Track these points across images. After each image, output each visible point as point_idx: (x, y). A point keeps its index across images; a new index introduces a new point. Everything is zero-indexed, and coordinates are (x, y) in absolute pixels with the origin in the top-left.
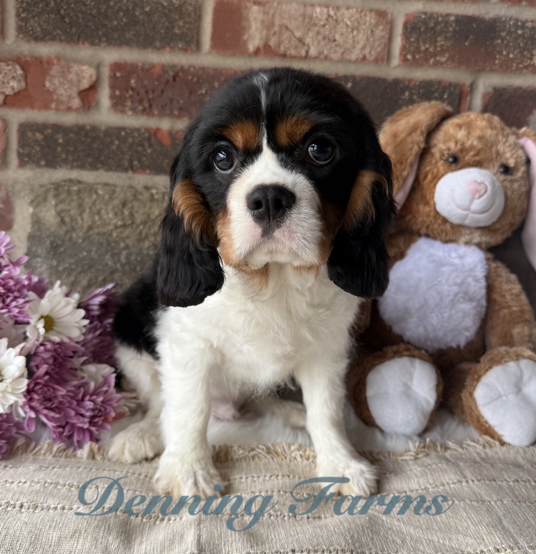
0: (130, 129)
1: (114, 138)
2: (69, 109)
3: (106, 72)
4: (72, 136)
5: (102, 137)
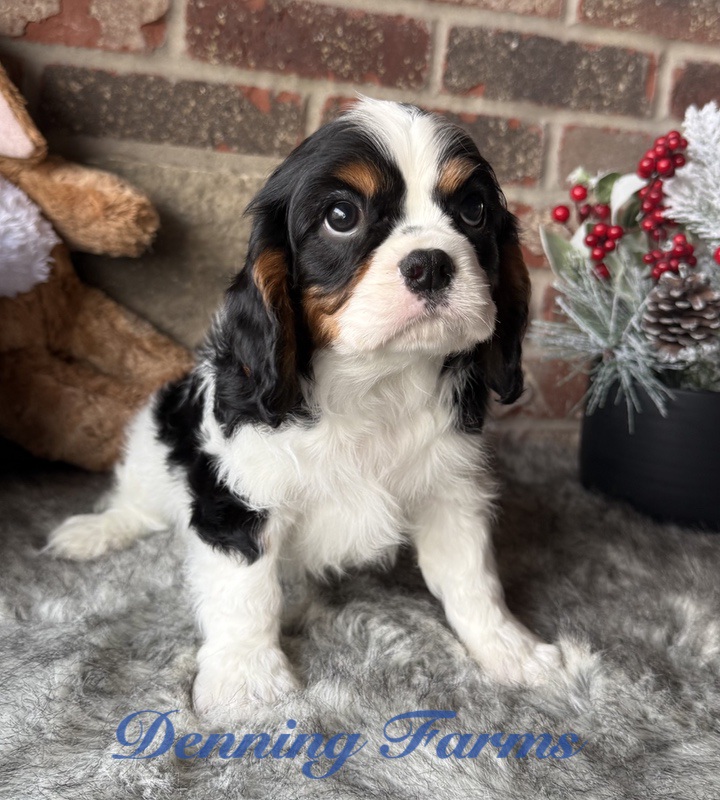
0: (213, 86)
1: (189, 97)
2: (125, 50)
4: (126, 89)
5: (171, 94)
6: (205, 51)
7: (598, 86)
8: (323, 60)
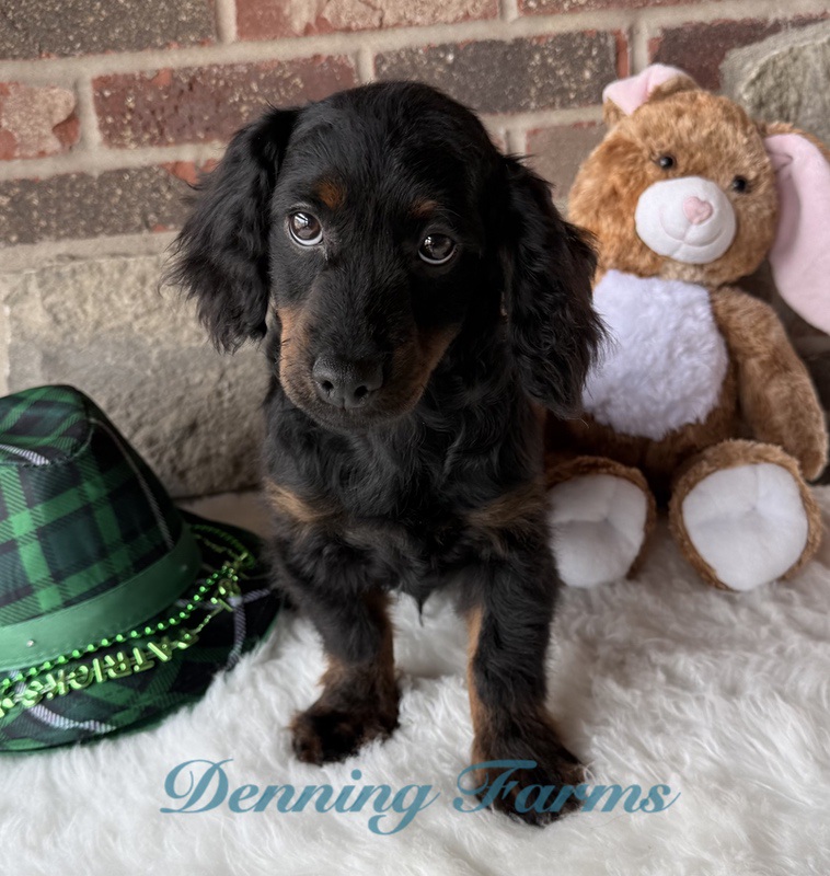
0: (136, 170)
2: (42, 154)
3: (88, 93)
4: (51, 191)
5: (96, 187)
6: (122, 137)
8: (243, 119)
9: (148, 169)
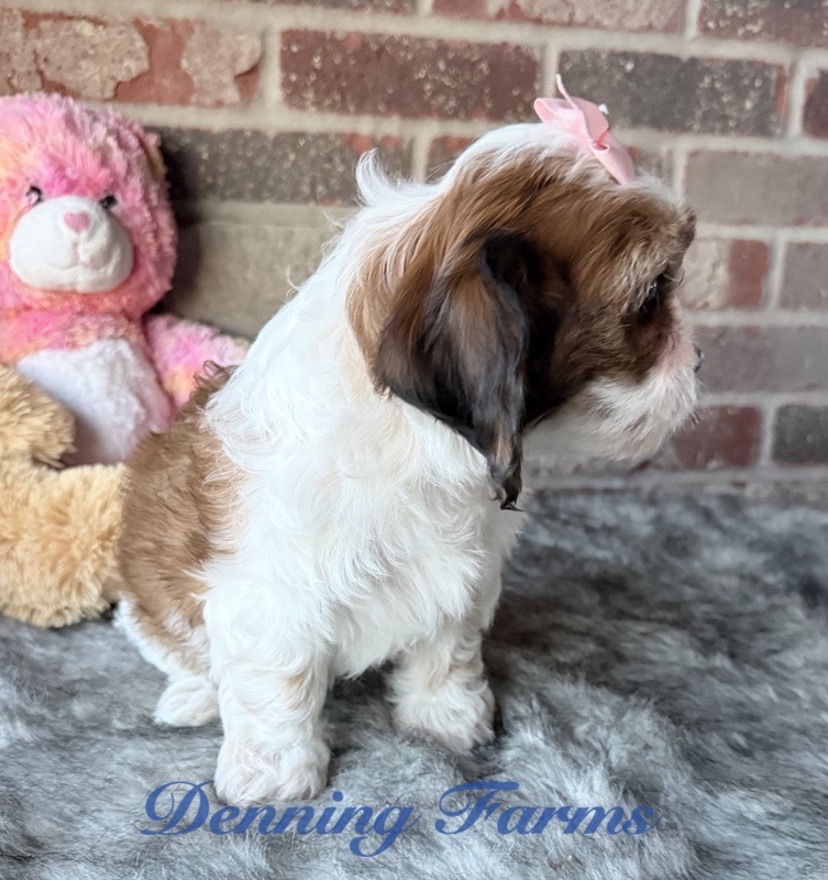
0: (313, 136)
1: (288, 151)
2: (219, 104)
3: (275, 46)
4: (223, 147)
5: (270, 149)
6: (303, 99)
7: (722, 105)
8: (426, 98)
9: (324, 136)
